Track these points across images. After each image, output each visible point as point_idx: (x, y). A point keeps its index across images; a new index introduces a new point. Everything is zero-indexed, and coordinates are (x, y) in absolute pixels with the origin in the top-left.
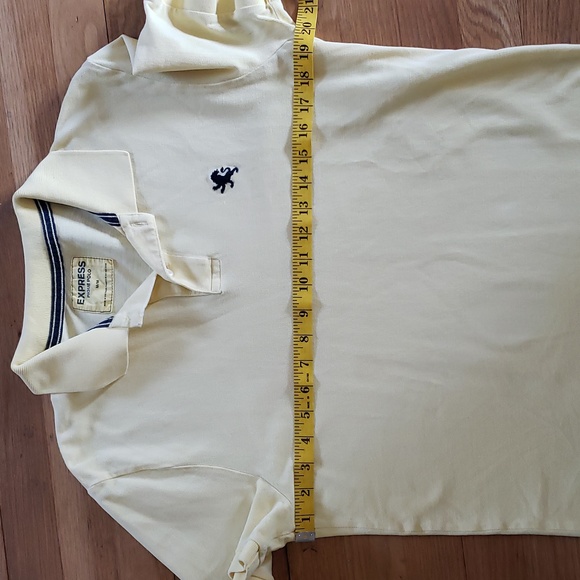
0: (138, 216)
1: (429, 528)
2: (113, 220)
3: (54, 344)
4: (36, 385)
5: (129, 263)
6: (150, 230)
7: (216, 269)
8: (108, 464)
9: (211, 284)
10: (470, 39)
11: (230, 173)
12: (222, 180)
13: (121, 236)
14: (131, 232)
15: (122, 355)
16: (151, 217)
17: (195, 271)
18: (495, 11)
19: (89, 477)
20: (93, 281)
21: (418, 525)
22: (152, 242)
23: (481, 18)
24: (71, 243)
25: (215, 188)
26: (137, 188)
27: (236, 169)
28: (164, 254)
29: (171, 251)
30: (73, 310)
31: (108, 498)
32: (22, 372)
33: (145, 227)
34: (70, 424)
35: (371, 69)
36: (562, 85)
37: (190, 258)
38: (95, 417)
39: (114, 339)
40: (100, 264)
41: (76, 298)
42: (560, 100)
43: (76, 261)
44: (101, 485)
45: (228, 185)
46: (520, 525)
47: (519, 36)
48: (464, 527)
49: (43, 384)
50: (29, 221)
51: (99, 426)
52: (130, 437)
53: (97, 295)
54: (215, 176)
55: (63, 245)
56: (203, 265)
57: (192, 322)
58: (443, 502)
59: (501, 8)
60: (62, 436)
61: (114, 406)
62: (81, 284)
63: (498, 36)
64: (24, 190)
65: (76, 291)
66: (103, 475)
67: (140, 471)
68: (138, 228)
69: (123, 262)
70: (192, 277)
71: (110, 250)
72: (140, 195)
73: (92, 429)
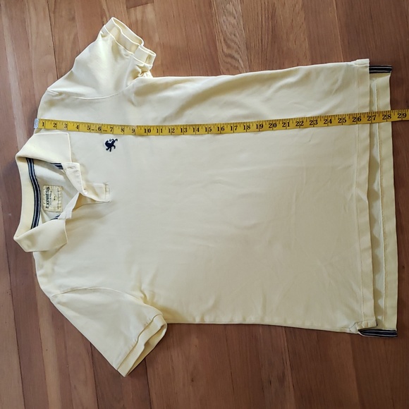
0: (71, 164)
1: (208, 320)
2: (60, 166)
3: (34, 227)
4: (26, 247)
5: (68, 187)
6: (77, 171)
7: (107, 190)
8: (60, 287)
9: (105, 197)
10: (225, 71)
11: (114, 141)
12: (110, 145)
13: (64, 174)
14: (68, 171)
15: (63, 233)
16: (78, 165)
17: (97, 190)
18: (236, 56)
19: (50, 293)
20: (53, 197)
21: (202, 319)
22: (78, 177)
23: (229, 60)
24: (42, 178)
25: (107, 149)
26: (72, 150)
27: (117, 140)
28: (83, 182)
29: (87, 181)
30: (45, 211)
31: (59, 303)
32: (19, 240)
33: (74, 169)
34: (42, 267)
35: (176, 89)
36: (269, 91)
37: (95, 184)
38: (54, 264)
39: (59, 224)
40: (56, 188)
41: (45, 205)
42: (268, 100)
43: (45, 187)
44: (55, 296)
45: (113, 148)
46: (252, 320)
47: (248, 67)
48: (224, 320)
49: (28, 246)
50: (23, 167)
51: (56, 268)
52: (70, 273)
53: (54, 204)
54: (107, 144)
55: (38, 179)
56: (101, 188)
57: (98, 216)
58: (215, 307)
59: (239, 54)
60: (39, 273)
61: (63, 258)
62: (47, 198)
63: (238, 68)
64: (21, 153)
65: (45, 202)
66: (57, 292)
67: (74, 290)
68: (71, 170)
69: (65, 187)
70: (96, 194)
71: (59, 181)
72: (73, 154)
73: (53, 270)
